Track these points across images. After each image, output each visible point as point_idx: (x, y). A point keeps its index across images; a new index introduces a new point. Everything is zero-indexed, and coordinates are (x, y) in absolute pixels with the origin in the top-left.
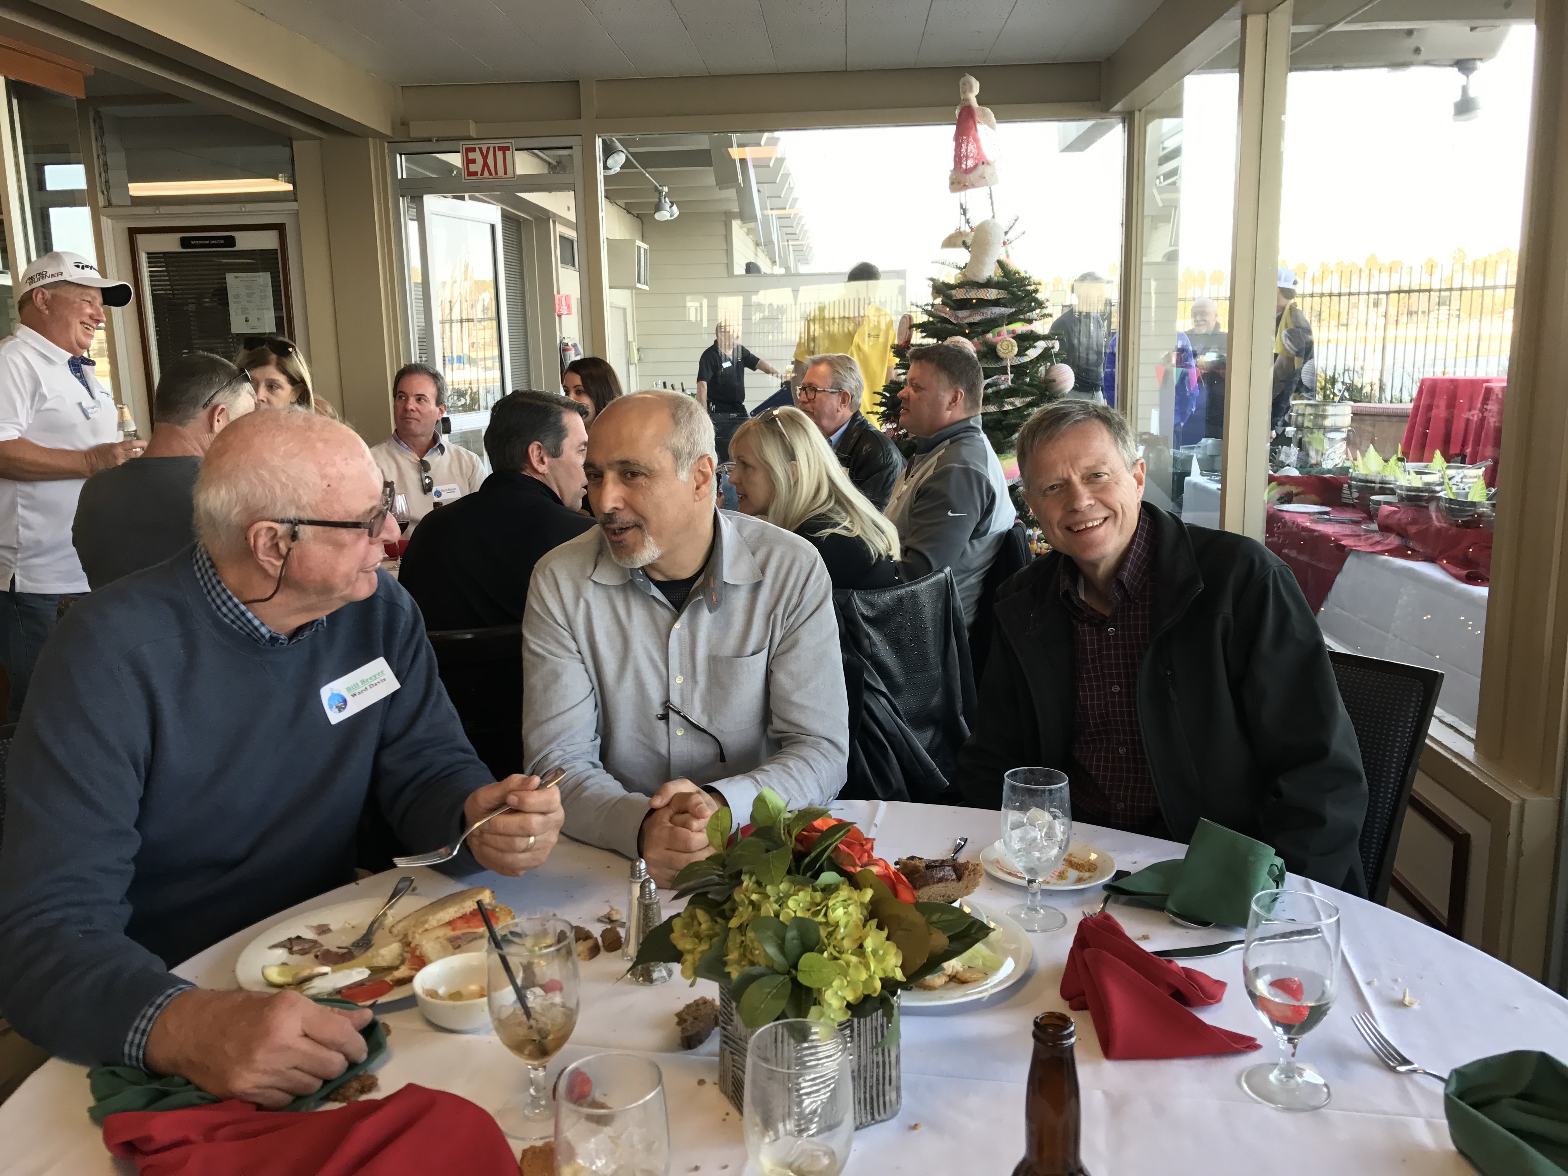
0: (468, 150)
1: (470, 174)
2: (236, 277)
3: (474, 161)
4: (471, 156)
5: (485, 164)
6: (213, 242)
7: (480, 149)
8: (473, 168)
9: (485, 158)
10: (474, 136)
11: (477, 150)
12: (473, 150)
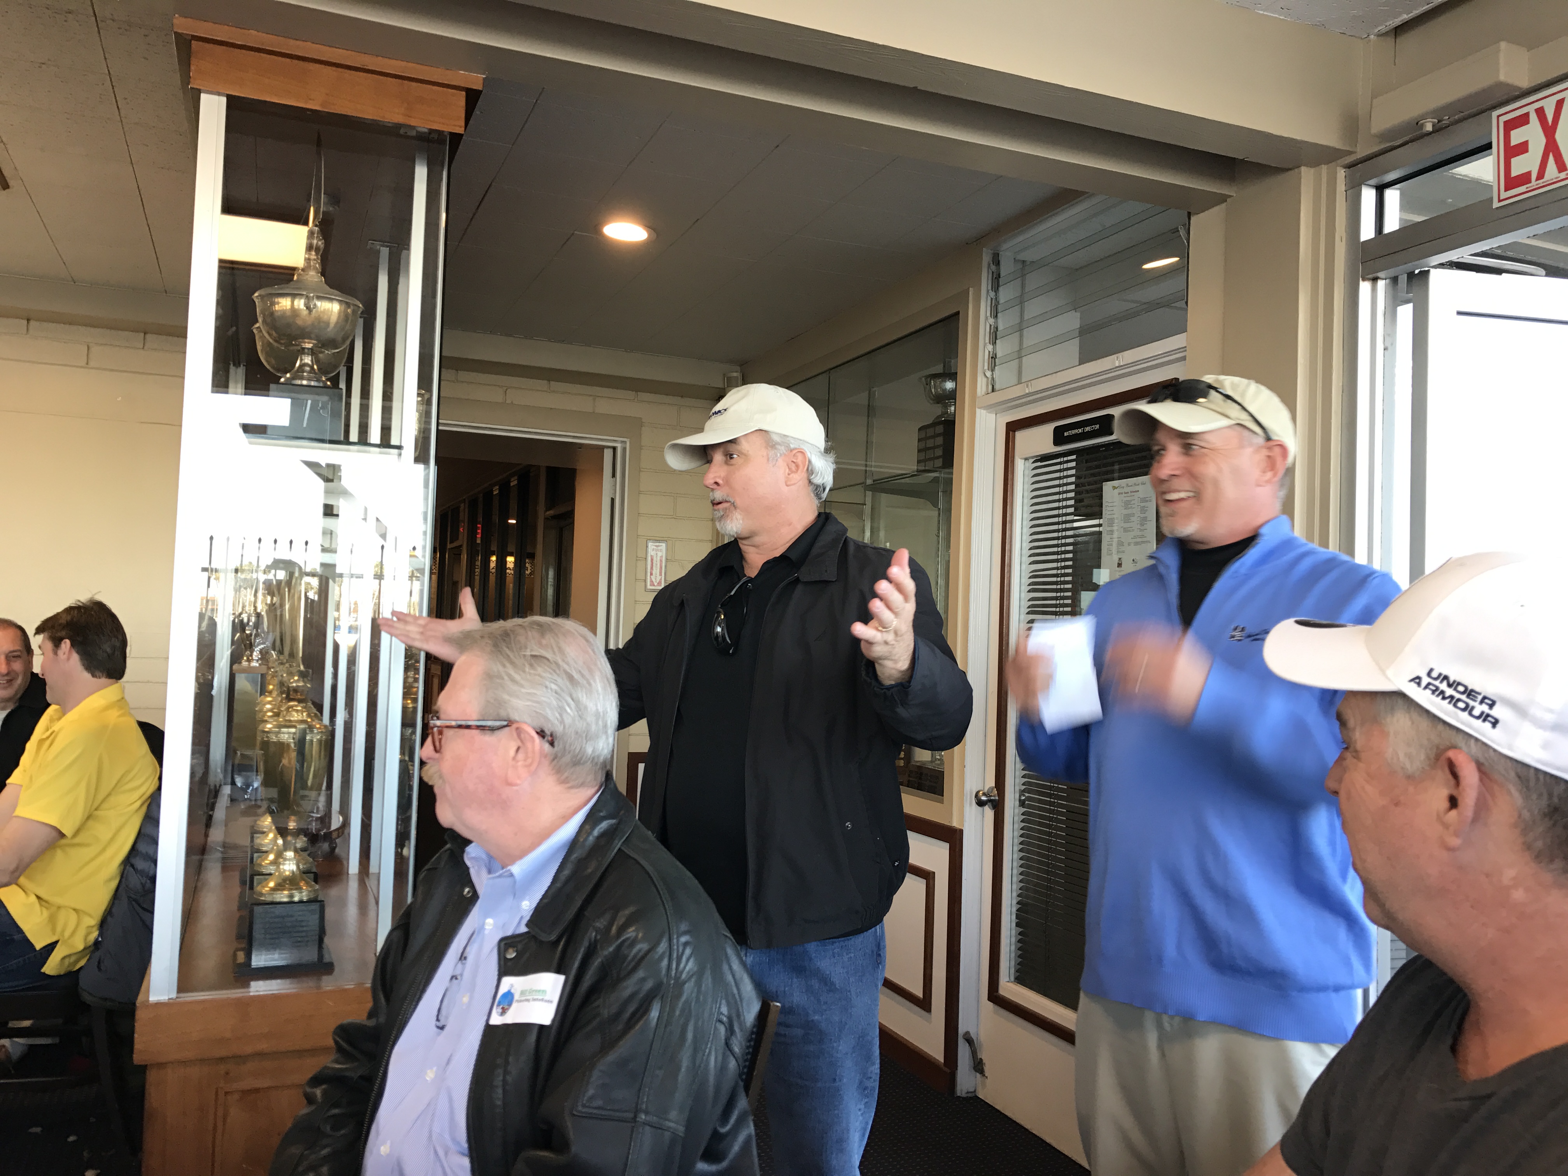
0: (1510, 126)
1: (1512, 182)
2: (1114, 488)
3: (1523, 148)
4: (1517, 138)
5: (1551, 147)
6: (1087, 429)
7: (1540, 112)
8: (1520, 165)
9: (1550, 130)
10: (1524, 83)
11: (1534, 118)
12: (1523, 120)
